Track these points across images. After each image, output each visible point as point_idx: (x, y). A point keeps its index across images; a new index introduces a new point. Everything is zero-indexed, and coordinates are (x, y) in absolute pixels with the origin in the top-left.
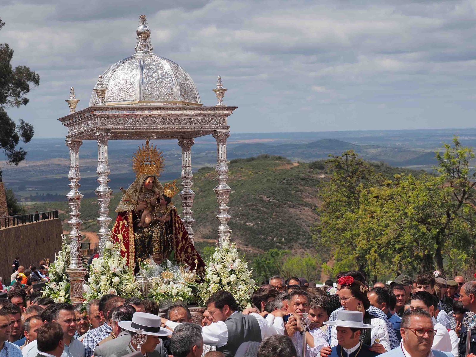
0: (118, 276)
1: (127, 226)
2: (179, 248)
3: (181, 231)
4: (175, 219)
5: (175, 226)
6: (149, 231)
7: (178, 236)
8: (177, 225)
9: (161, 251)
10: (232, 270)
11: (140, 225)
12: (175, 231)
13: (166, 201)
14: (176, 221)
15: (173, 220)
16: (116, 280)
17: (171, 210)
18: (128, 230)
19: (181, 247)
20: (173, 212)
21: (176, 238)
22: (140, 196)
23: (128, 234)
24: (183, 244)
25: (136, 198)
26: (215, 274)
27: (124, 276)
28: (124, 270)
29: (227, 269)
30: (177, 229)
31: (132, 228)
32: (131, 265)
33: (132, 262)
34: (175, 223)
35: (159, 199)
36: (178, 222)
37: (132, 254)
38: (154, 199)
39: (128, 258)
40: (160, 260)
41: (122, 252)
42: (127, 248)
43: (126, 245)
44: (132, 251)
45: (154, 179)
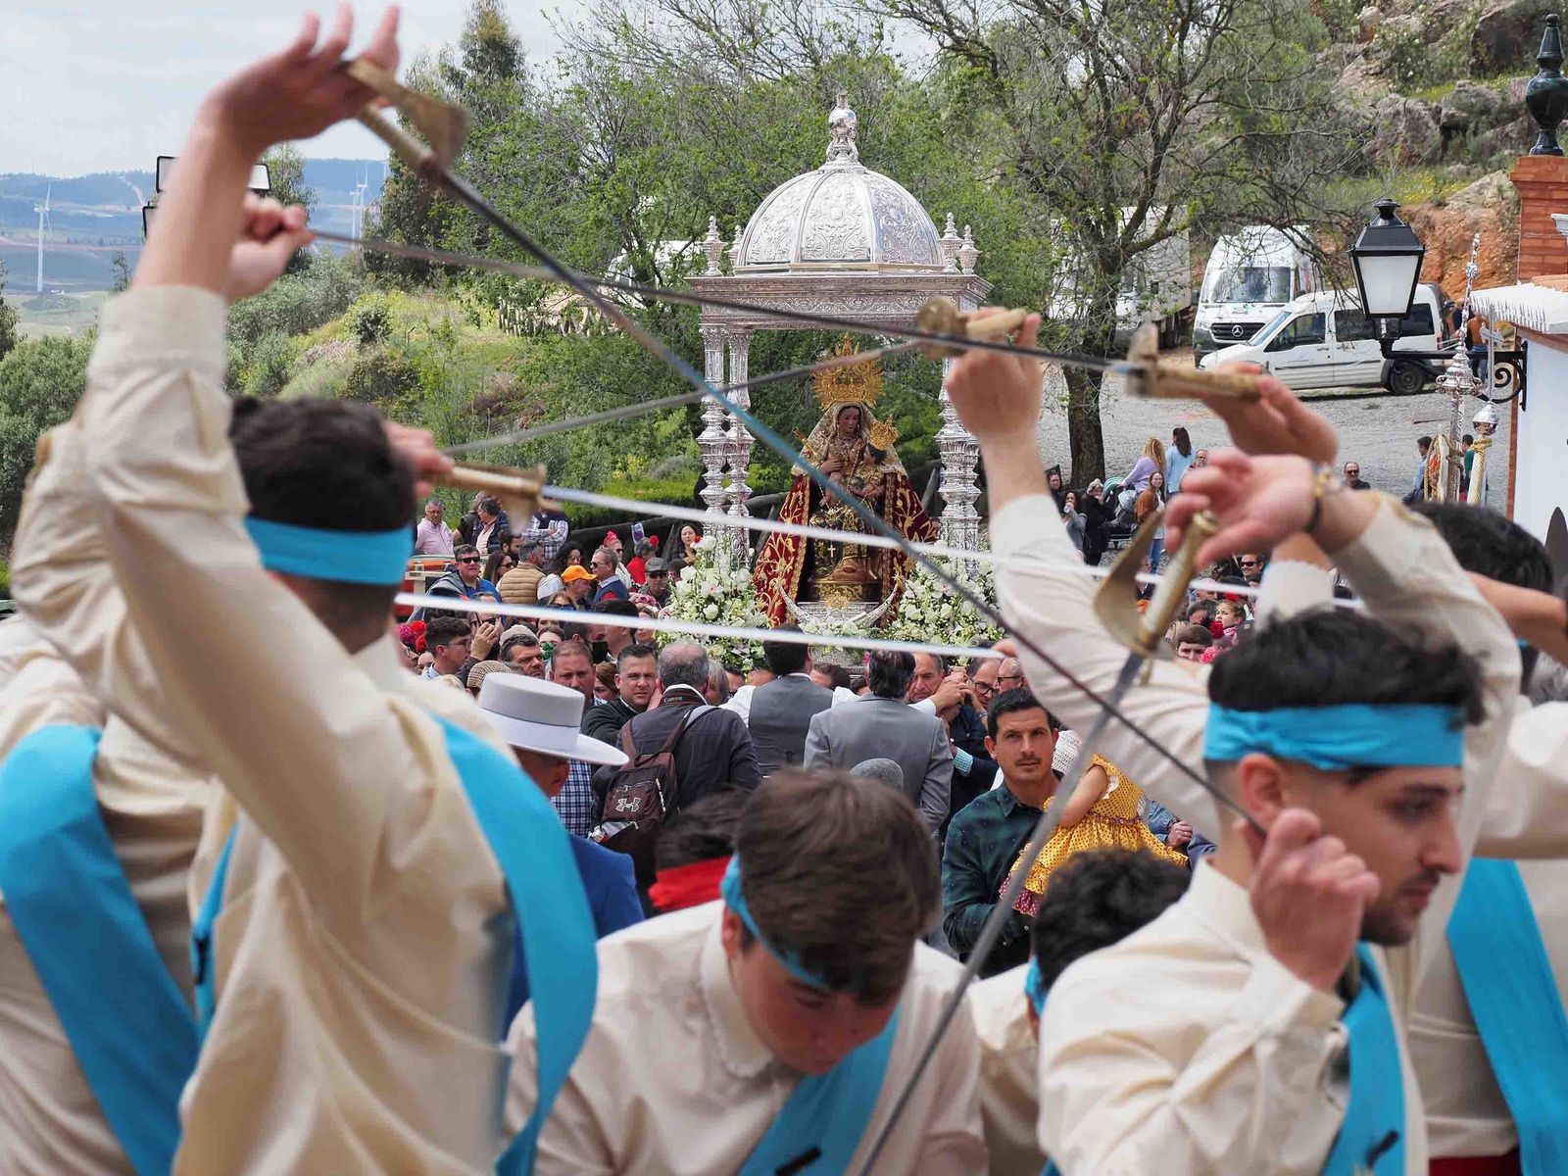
0: (716, 603)
1: (800, 503)
3: (911, 514)
4: (895, 492)
5: (895, 504)
6: (838, 514)
7: (900, 525)
8: (900, 503)
10: (944, 596)
11: (823, 502)
12: (893, 514)
13: (872, 455)
14: (898, 495)
15: (889, 493)
18: (802, 511)
20: (889, 478)
22: (831, 445)
23: (800, 519)
25: (825, 448)
26: (913, 604)
27: (729, 603)
28: (735, 591)
29: (933, 594)
30: (900, 512)
31: (806, 508)
32: (796, 580)
33: (798, 573)
34: (895, 499)
35: (862, 451)
36: (903, 497)
37: (801, 559)
38: (853, 453)
39: (793, 565)
40: (854, 571)
41: (787, 555)
42: (795, 546)
43: (796, 540)
44: (802, 552)
45: (857, 412)
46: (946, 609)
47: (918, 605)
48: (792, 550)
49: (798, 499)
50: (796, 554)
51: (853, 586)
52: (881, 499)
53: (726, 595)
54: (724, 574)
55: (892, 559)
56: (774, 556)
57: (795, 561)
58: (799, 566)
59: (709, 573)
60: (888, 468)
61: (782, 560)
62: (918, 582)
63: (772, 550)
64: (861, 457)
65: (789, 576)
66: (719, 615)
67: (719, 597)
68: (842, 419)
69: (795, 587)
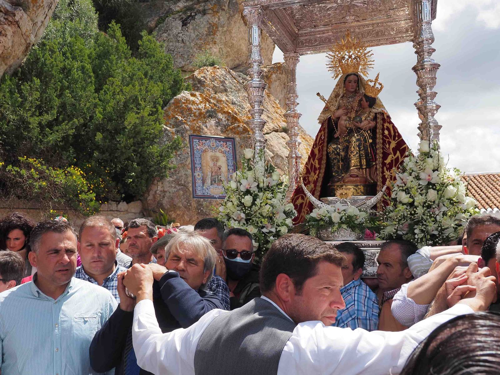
0: (251, 195)
1: (323, 138)
2: (388, 161)
3: (394, 139)
4: (383, 125)
5: (383, 133)
6: (345, 141)
7: (387, 146)
8: (386, 132)
9: (361, 165)
10: (429, 183)
11: (336, 136)
12: (383, 139)
13: (367, 102)
14: (385, 127)
15: (379, 126)
16: (248, 199)
17: (376, 114)
18: (324, 142)
19: (392, 161)
20: (378, 116)
21: (383, 149)
22: (341, 101)
23: (322, 147)
24: (396, 156)
25: (337, 104)
26: (403, 190)
27: (261, 194)
28: (268, 186)
29: (421, 182)
30: (386, 137)
31: (326, 139)
32: (319, 184)
33: (320, 180)
34: (383, 130)
35: (361, 100)
36: (388, 129)
37: (323, 171)
38: (354, 103)
39: (318, 175)
40: (357, 176)
41: (315, 169)
42: (320, 163)
43: (320, 160)
44: (323, 166)
45: (356, 78)
46: (432, 195)
47: (407, 191)
48: (317, 166)
49: (321, 136)
50: (320, 168)
51: (357, 186)
52: (374, 131)
53: (260, 189)
55: (383, 168)
57: (319, 173)
58: (322, 175)
59: (250, 174)
60: (378, 110)
61: (312, 174)
62: (406, 173)
64: (360, 105)
65: (315, 183)
66: (253, 203)
67: (254, 189)
68: (347, 82)
69: (319, 189)
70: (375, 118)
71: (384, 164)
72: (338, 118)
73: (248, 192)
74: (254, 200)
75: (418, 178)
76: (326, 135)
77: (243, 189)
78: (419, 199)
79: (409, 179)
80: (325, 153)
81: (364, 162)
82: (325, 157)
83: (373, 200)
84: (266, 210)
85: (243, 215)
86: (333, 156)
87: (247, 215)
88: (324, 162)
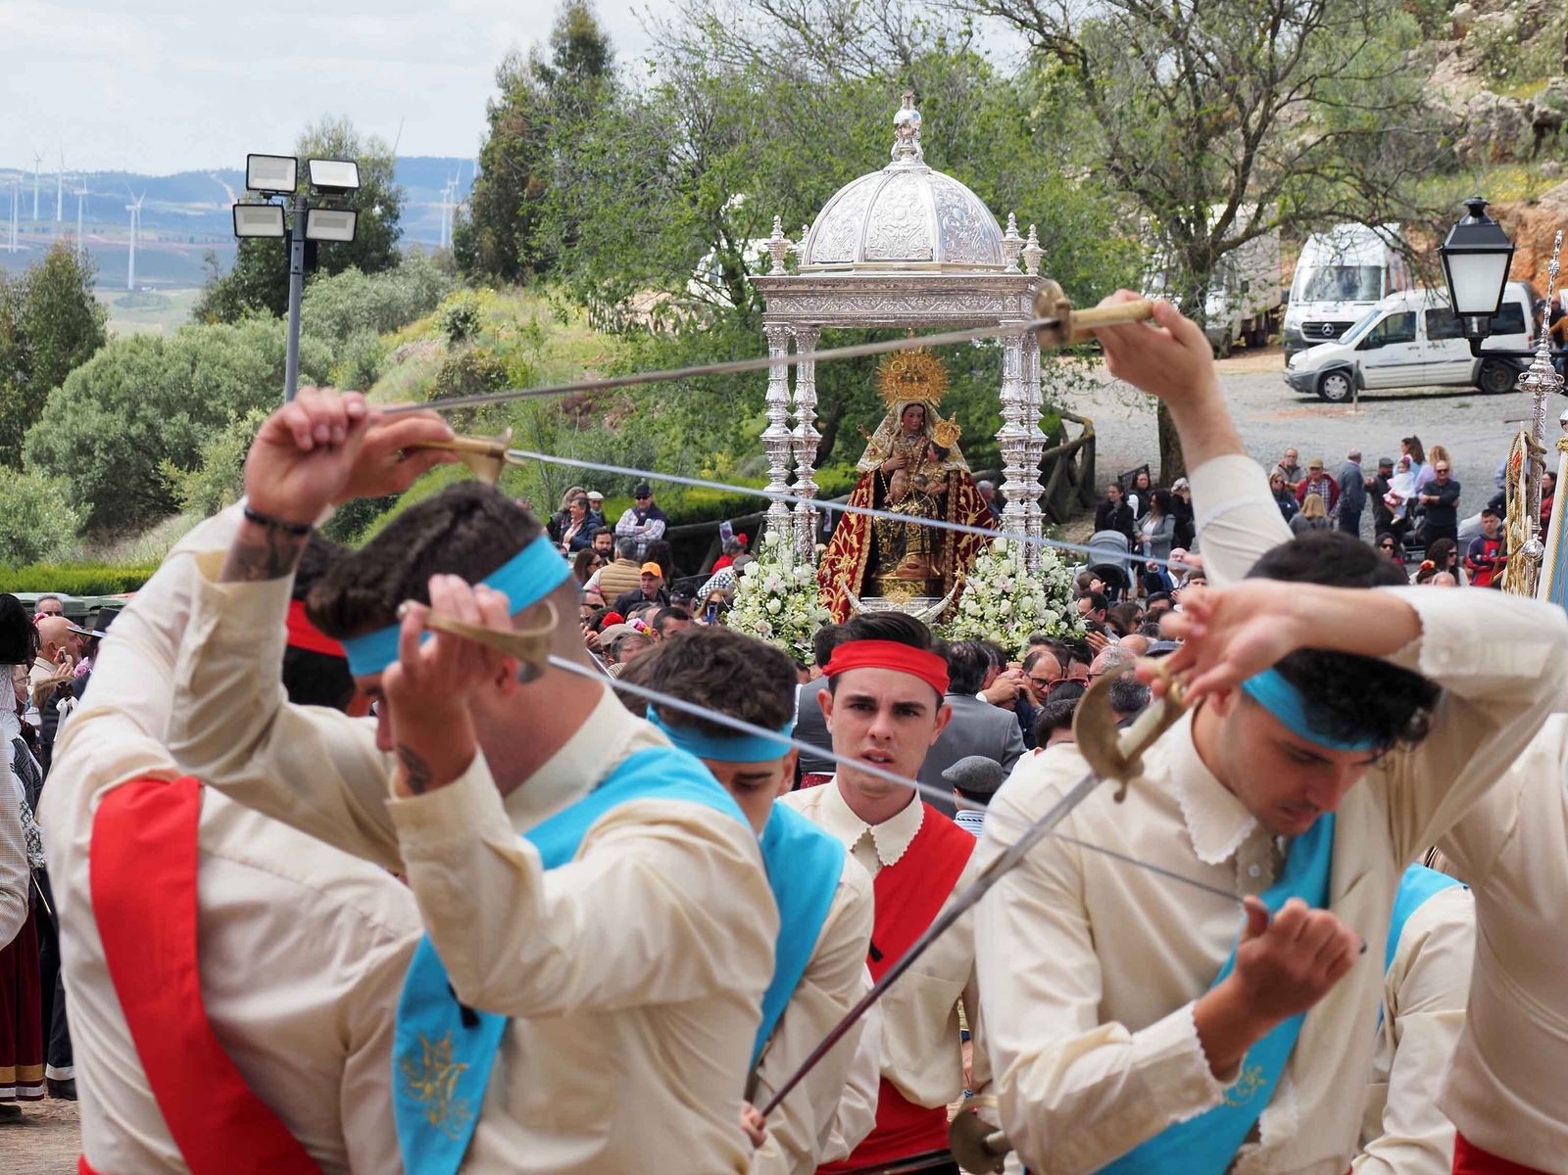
0: (779, 598)
1: (865, 499)
2: (963, 545)
3: (974, 511)
4: (958, 489)
6: (901, 511)
8: (963, 500)
9: (923, 549)
10: (1004, 592)
11: (887, 498)
12: (957, 511)
13: (936, 453)
14: (961, 492)
15: (952, 491)
17: (948, 472)
19: (969, 544)
20: (952, 475)
22: (895, 443)
24: (975, 537)
25: (890, 446)
26: (973, 600)
27: (791, 598)
28: (798, 586)
29: (993, 591)
30: (963, 508)
32: (860, 576)
33: (861, 569)
34: (958, 496)
35: (926, 448)
36: (966, 495)
37: (865, 555)
38: (917, 450)
39: (857, 560)
41: (851, 551)
42: (860, 542)
43: (860, 537)
44: (866, 548)
45: (921, 410)
46: (1006, 605)
47: (978, 601)
48: (856, 546)
49: (862, 496)
50: (860, 550)
51: (916, 582)
52: (944, 496)
53: (789, 590)
54: (787, 569)
56: (838, 552)
57: (859, 557)
58: (863, 562)
59: (772, 568)
60: (952, 465)
61: (847, 555)
62: (978, 578)
63: (837, 546)
64: (925, 455)
65: (853, 572)
66: (782, 610)
67: (782, 592)
68: (907, 417)
69: (858, 583)
70: (947, 478)
71: (956, 550)
72: (892, 472)
73: (773, 594)
74: (784, 606)
75: (991, 585)
76: (872, 498)
77: (767, 588)
78: (990, 611)
79: (981, 585)
80: (868, 527)
81: (928, 544)
82: (868, 534)
83: (938, 607)
84: (801, 618)
85: (770, 626)
86: (880, 532)
87: (774, 625)
88: (867, 540)
